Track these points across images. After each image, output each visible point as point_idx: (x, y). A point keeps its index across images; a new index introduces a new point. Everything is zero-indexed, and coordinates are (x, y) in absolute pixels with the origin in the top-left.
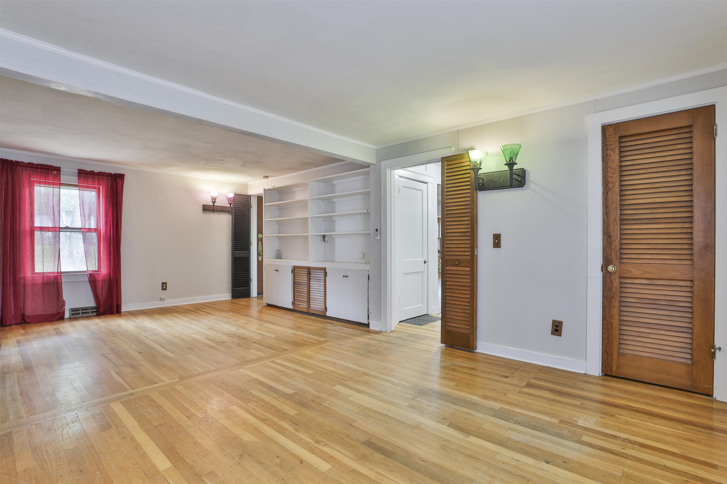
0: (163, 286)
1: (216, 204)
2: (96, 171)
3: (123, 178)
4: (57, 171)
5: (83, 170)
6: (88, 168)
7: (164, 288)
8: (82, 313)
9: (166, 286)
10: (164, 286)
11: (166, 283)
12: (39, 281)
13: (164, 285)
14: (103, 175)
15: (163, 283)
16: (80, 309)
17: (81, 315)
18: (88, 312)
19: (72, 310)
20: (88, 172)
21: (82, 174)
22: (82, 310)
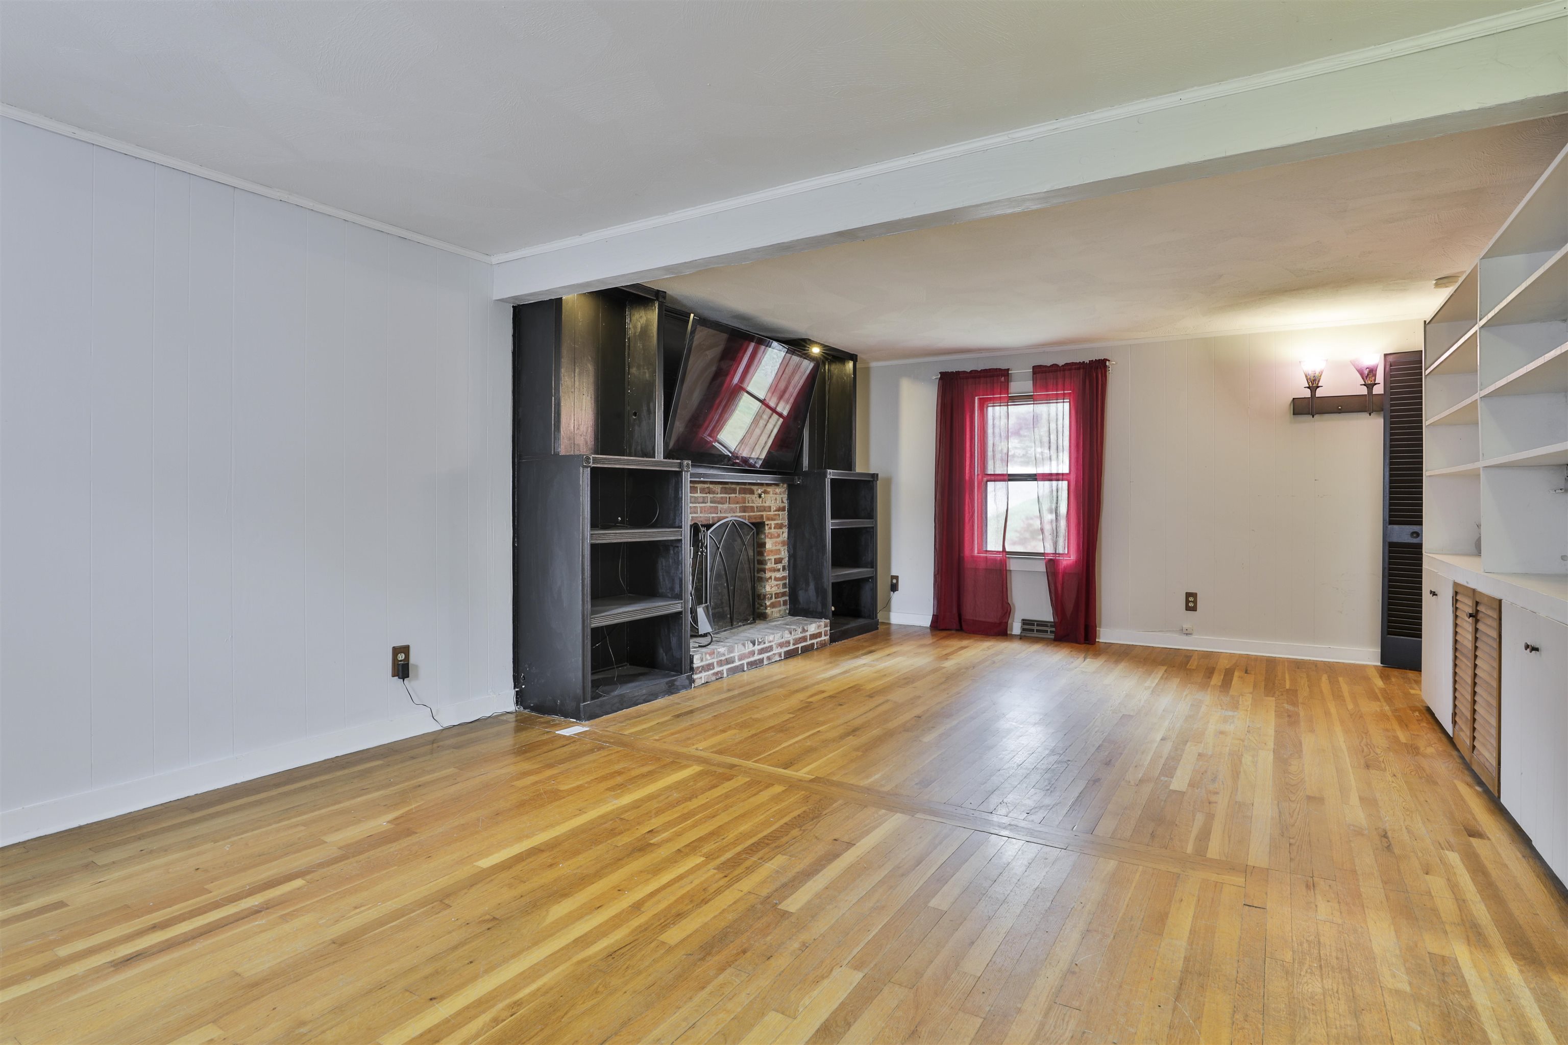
0: (1187, 602)
1: (1319, 393)
2: (1061, 362)
3: (1105, 367)
4: (1004, 376)
5: (1040, 366)
6: (1048, 362)
7: (1190, 605)
8: (1038, 631)
9: (1195, 602)
10: (1191, 602)
11: (1194, 595)
12: (982, 565)
13: (1191, 599)
14: (1070, 370)
15: (1188, 595)
16: (1036, 623)
17: (1035, 634)
18: (1047, 632)
19: (1025, 622)
20: (1051, 369)
21: (1038, 373)
22: (1038, 625)
